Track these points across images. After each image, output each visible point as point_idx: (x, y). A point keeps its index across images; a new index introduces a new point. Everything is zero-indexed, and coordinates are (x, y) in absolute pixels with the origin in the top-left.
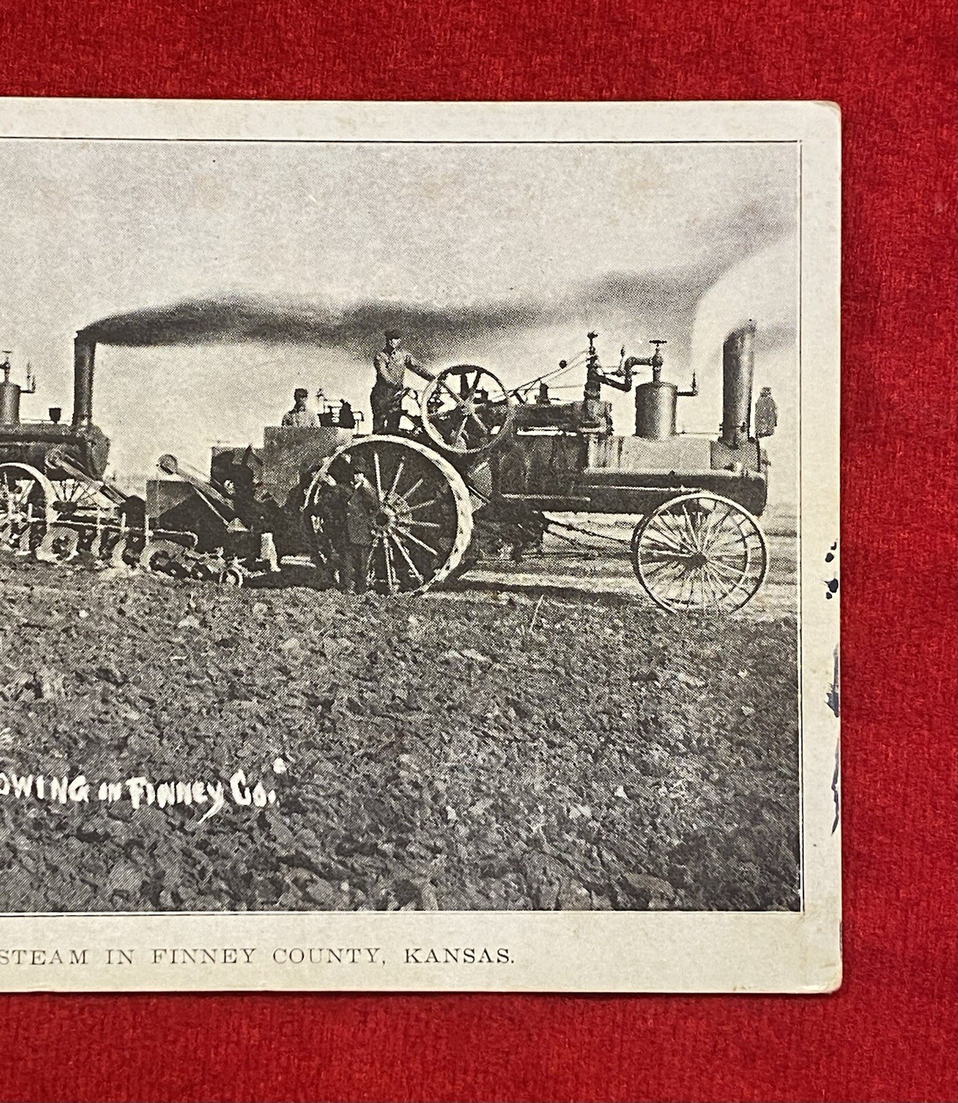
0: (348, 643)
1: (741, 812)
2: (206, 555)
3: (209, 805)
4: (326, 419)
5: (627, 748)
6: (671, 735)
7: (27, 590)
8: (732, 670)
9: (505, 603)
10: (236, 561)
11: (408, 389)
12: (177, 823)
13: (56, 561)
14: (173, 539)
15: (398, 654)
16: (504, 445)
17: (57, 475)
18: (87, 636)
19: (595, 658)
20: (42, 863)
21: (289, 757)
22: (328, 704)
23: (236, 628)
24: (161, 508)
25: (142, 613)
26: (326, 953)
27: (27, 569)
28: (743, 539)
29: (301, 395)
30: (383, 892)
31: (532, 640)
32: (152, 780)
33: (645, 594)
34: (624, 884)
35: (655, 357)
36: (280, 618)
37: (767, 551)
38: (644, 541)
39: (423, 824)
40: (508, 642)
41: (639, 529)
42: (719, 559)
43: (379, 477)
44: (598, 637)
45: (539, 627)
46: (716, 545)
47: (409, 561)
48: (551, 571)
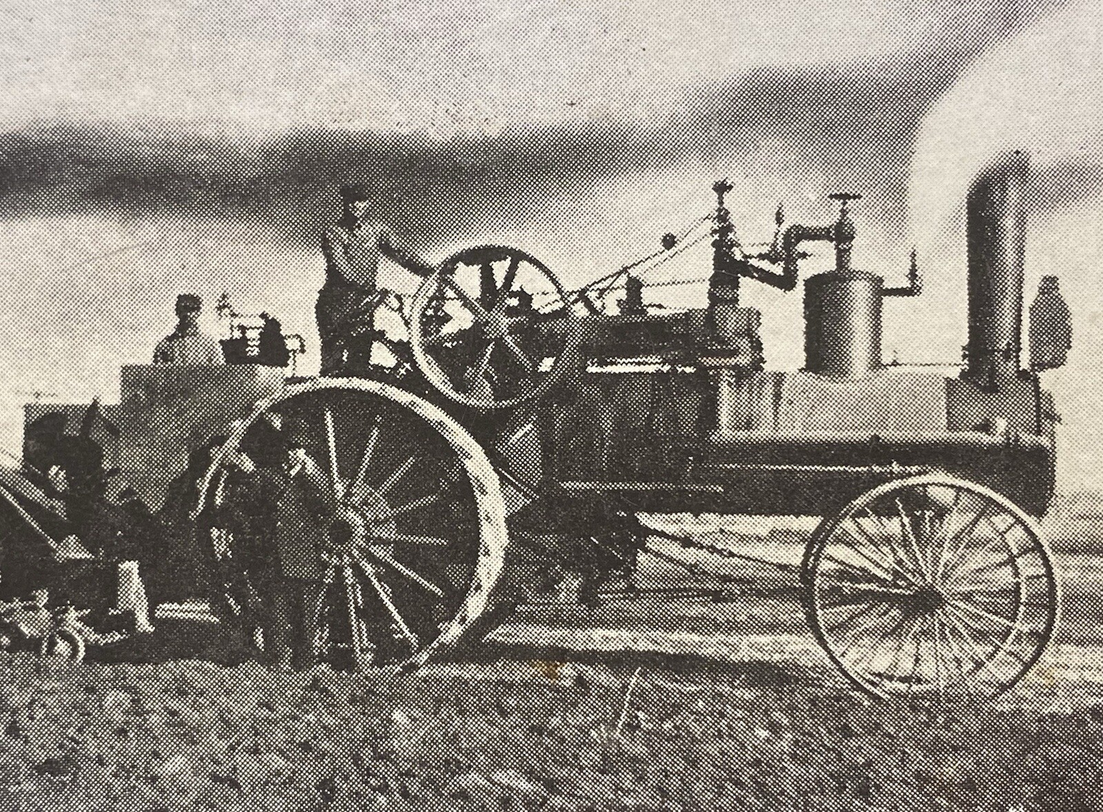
0: (280, 763)
2: (17, 604)
4: (234, 349)
9: (568, 683)
10: (72, 615)
11: (385, 293)
15: (373, 781)
16: (562, 392)
19: (738, 783)
23: (72, 739)
28: (1011, 560)
29: (188, 306)
31: (620, 753)
33: (827, 661)
35: (840, 225)
36: (154, 718)
37: (1058, 582)
38: (825, 566)
40: (576, 757)
41: (815, 542)
42: (967, 597)
43: (333, 454)
44: (743, 746)
45: (632, 727)
46: (959, 572)
47: (391, 607)
48: (652, 623)
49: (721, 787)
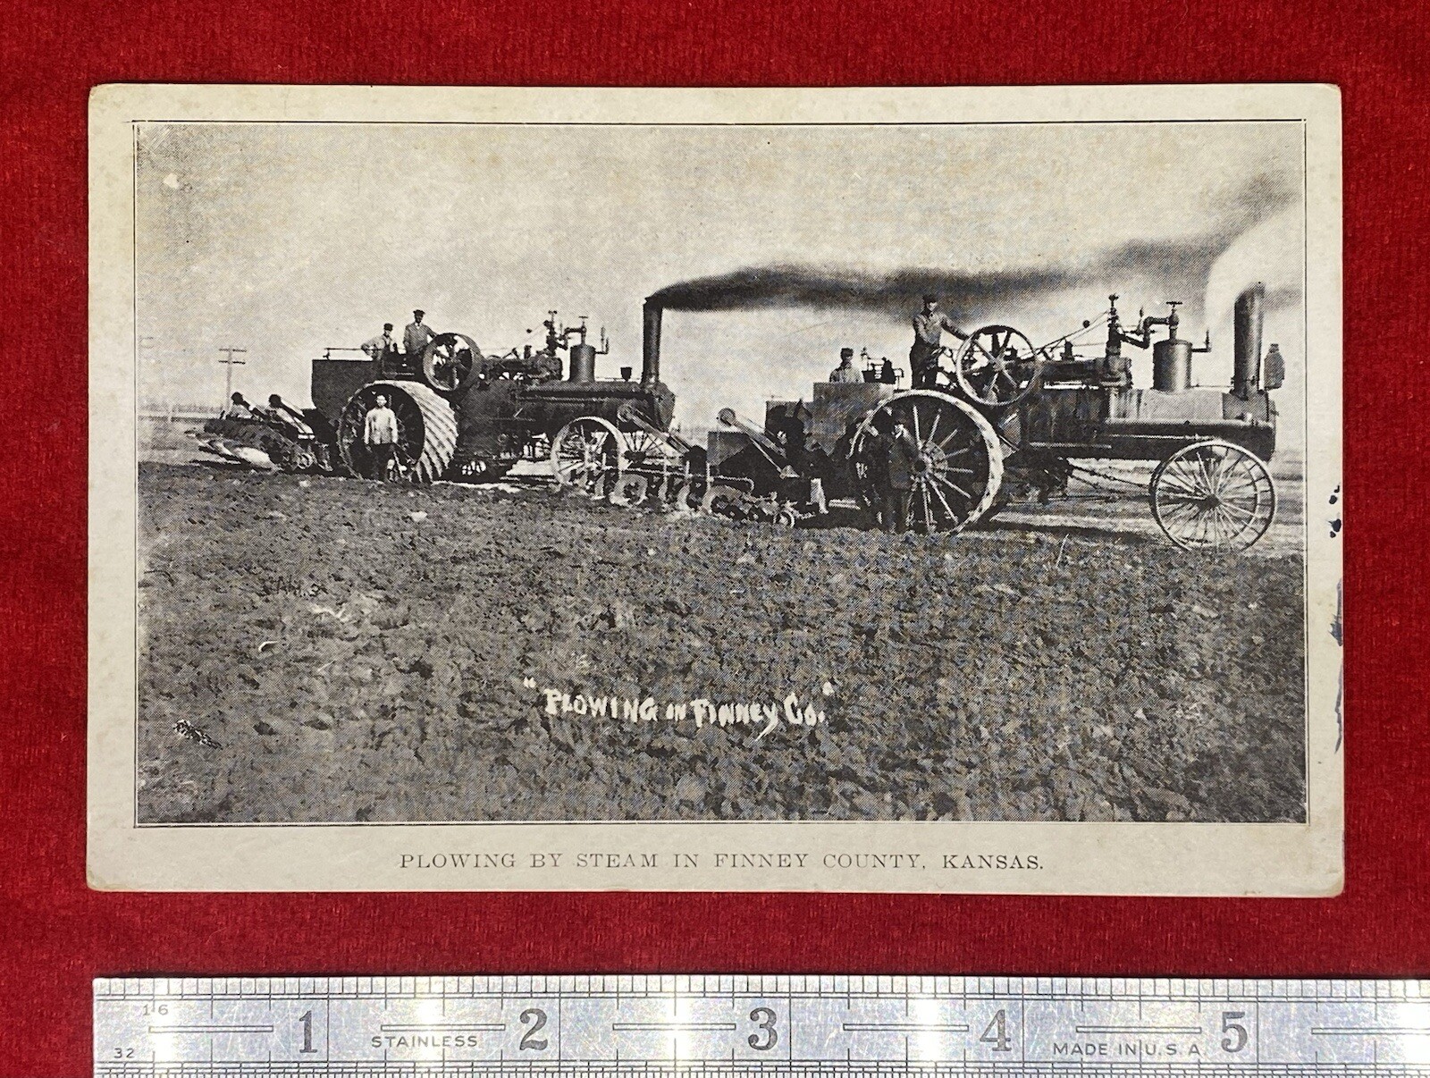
0: (890, 578)
1: (1252, 731)
2: (762, 498)
3: (764, 724)
4: (869, 375)
5: (1146, 674)
6: (1186, 662)
7: (603, 530)
8: (1243, 602)
9: (1032, 542)
10: (789, 504)
11: (944, 348)
12: (736, 741)
13: (626, 505)
14: (732, 484)
16: (1031, 398)
17: (628, 427)
18: (655, 571)
19: (1116, 591)
20: (616, 776)
21: (836, 681)
22: (871, 634)
23: (788, 565)
24: (721, 457)
25: (704, 551)
26: (871, 858)
27: (601, 513)
28: (1253, 483)
29: (846, 354)
30: (923, 803)
31: (1058, 576)
32: (714, 701)
33: (1162, 533)
34: (1144, 797)
35: (1172, 317)
36: (828, 556)
37: (1276, 493)
38: (1161, 485)
39: (959, 742)
40: (1035, 577)
41: (1156, 474)
42: (1231, 501)
43: (917, 427)
44: (1119, 573)
45: (1064, 563)
46: (1227, 488)
47: (945, 503)
48: (1074, 513)
49: (1108, 593)
